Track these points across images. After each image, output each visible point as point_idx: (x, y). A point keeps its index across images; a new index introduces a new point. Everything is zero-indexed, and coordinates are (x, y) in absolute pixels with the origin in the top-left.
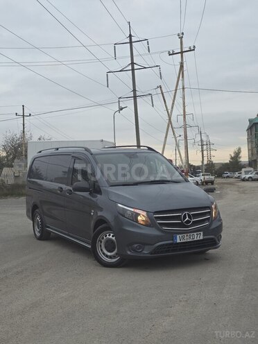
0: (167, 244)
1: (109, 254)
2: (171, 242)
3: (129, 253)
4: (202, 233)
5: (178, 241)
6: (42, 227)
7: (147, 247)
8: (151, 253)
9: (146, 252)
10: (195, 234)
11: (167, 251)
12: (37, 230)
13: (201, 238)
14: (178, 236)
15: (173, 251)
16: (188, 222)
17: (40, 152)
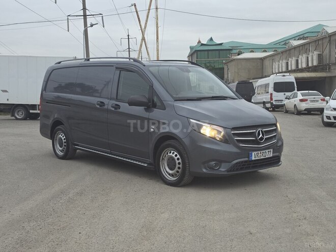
0: (242, 162)
1: (171, 172)
2: (247, 159)
3: (204, 170)
4: (272, 150)
5: (253, 159)
6: (68, 146)
7: (223, 164)
8: (228, 171)
9: (223, 169)
10: (267, 151)
11: (242, 169)
12: (58, 148)
13: (271, 156)
14: (253, 154)
15: (247, 168)
16: (262, 139)
17: (60, 63)
